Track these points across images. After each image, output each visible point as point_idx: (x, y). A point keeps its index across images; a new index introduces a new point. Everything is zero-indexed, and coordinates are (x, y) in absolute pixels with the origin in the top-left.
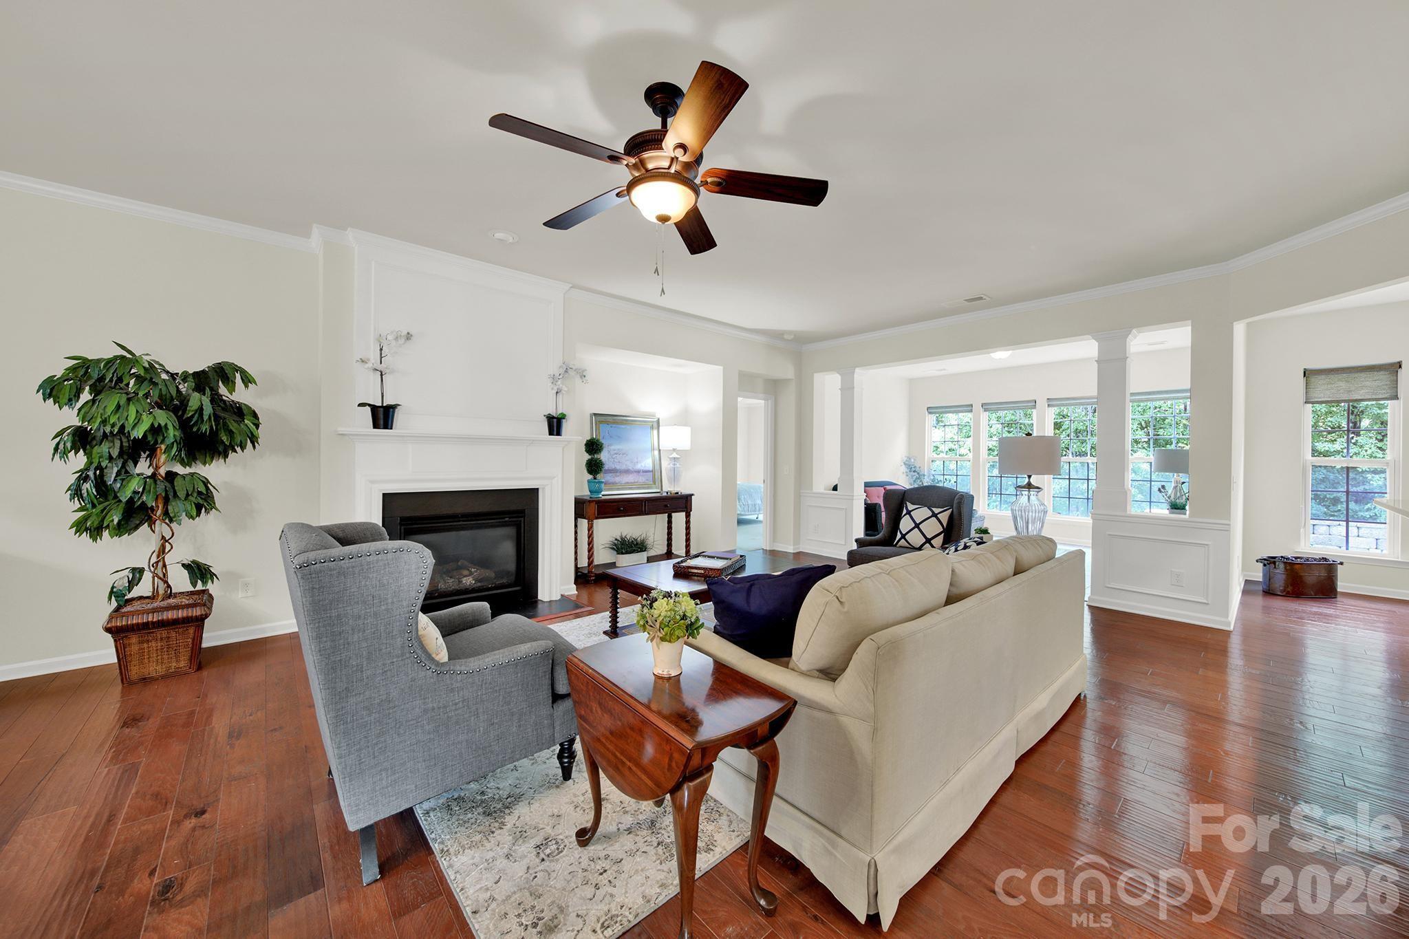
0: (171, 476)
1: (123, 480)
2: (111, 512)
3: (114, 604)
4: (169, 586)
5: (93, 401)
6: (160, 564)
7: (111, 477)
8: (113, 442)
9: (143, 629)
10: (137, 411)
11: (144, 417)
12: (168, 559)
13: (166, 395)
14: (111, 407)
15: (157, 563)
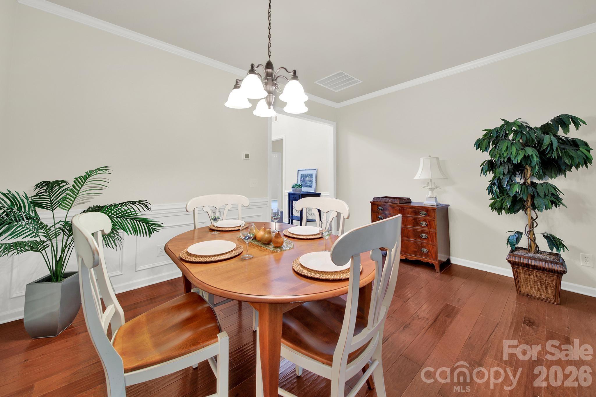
0: (533, 184)
1: (510, 185)
2: (506, 201)
3: (510, 248)
4: (537, 246)
5: (495, 147)
6: (532, 233)
7: (505, 184)
8: (505, 166)
9: (527, 267)
10: (516, 149)
11: (520, 151)
12: (536, 230)
13: (530, 139)
14: (504, 148)
15: (530, 231)
